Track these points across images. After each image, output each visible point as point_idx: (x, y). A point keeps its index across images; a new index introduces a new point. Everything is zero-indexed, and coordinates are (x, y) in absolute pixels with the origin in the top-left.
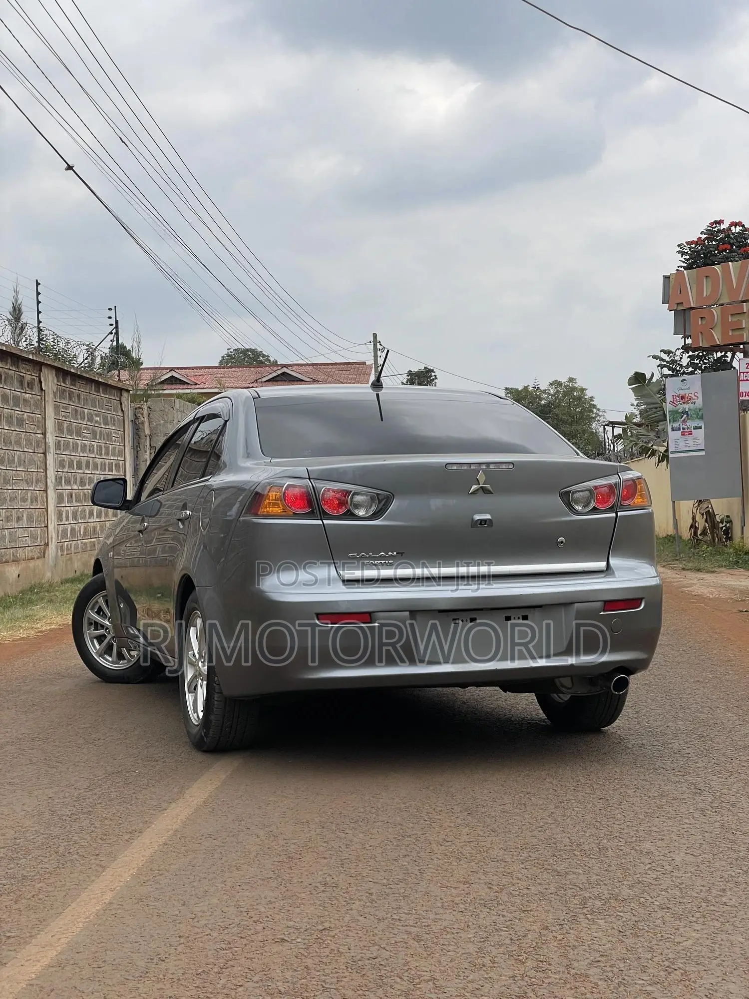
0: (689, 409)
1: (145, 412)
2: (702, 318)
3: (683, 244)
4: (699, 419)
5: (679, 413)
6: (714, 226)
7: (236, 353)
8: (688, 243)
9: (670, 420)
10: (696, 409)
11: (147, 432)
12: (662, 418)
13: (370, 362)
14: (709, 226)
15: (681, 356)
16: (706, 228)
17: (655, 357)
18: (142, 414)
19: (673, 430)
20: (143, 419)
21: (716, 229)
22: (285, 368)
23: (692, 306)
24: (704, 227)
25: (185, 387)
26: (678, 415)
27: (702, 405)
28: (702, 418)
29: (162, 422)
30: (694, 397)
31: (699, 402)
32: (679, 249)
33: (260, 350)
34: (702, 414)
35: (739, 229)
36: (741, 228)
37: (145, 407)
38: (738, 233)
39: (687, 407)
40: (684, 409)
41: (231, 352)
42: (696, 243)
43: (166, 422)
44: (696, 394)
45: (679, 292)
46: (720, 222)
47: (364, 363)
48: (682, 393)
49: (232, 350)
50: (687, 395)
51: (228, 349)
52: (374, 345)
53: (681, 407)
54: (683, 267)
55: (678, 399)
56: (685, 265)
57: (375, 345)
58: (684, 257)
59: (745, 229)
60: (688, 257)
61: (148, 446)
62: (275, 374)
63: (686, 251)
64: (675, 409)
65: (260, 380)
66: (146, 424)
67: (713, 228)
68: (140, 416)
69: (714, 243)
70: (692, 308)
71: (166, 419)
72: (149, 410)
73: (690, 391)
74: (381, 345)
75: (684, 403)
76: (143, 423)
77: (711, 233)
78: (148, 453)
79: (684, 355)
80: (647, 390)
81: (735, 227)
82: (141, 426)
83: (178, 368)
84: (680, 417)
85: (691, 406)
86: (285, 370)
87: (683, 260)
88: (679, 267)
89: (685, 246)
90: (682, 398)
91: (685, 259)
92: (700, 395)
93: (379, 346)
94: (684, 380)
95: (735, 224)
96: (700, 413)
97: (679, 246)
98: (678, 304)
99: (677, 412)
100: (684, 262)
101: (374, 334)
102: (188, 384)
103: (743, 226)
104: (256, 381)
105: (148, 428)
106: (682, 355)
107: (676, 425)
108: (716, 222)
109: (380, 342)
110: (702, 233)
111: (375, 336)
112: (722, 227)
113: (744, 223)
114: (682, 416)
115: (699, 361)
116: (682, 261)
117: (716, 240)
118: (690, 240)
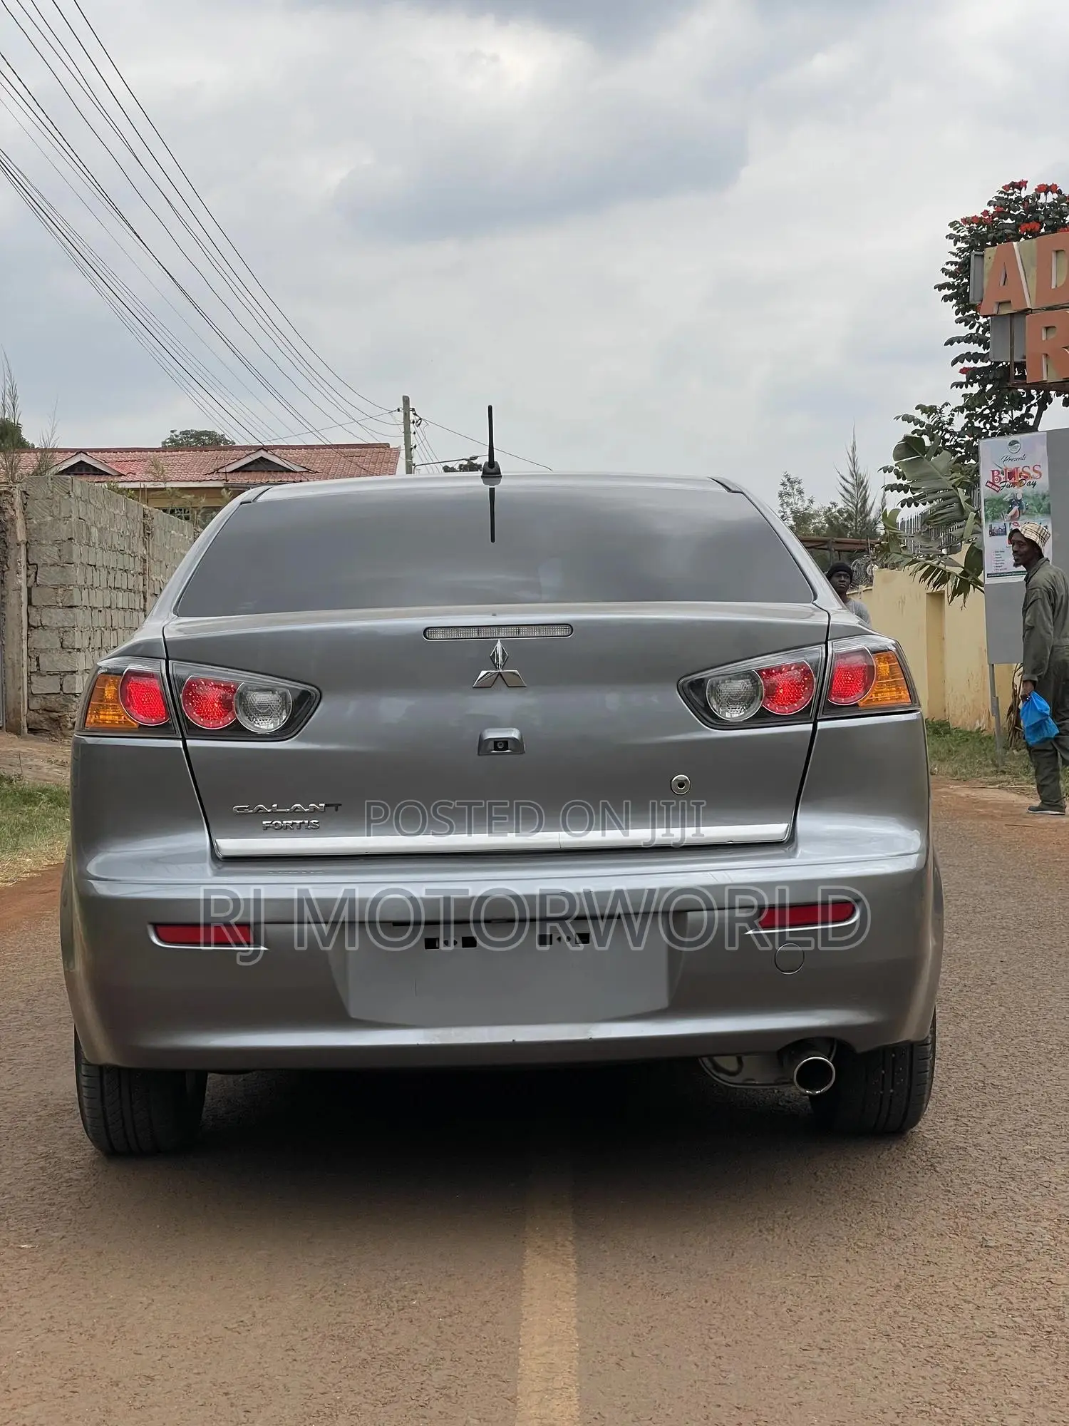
0: (1024, 496)
1: (18, 500)
2: (1047, 328)
3: (958, 222)
4: (1042, 513)
5: (1003, 503)
6: (1010, 192)
7: (185, 438)
8: (966, 221)
9: (986, 516)
10: (1037, 495)
11: (21, 536)
12: (957, 514)
13: (397, 442)
14: (1001, 192)
15: (951, 416)
16: (997, 194)
17: (908, 418)
18: (12, 504)
19: (992, 534)
20: (13, 513)
21: (1013, 197)
22: (262, 451)
23: (1029, 306)
24: (993, 192)
25: (102, 480)
26: (1002, 506)
27: (1048, 489)
28: (1047, 512)
29: (49, 518)
30: (1032, 473)
31: (1043, 482)
32: (951, 231)
33: (221, 433)
34: (1049, 505)
35: (1051, 197)
36: (1056, 196)
37: (16, 492)
38: (1050, 205)
39: (1019, 492)
40: (1015, 495)
41: (177, 436)
42: (979, 221)
43: (56, 519)
44: (1036, 468)
45: (1002, 283)
46: (1020, 185)
47: (387, 445)
48: (1011, 466)
49: (177, 433)
50: (1020, 470)
51: (172, 432)
52: (405, 414)
53: (1008, 493)
54: (956, 263)
55: (1002, 477)
56: (958, 260)
57: (406, 416)
58: (957, 246)
59: (1062, 198)
60: (964, 245)
61: (24, 563)
62: (248, 460)
63: (962, 235)
64: (997, 496)
65: (223, 470)
66: (20, 523)
67: (1008, 195)
68: (8, 506)
69: (1009, 221)
70: (1026, 312)
71: (56, 513)
72: (24, 496)
73: (1023, 463)
74: (415, 414)
75: (1014, 484)
76: (12, 520)
77: (1003, 205)
78: (23, 575)
79: (956, 414)
80: (929, 466)
81: (1046, 195)
82: (9, 526)
83: (91, 450)
84: (1007, 510)
85: (1028, 490)
86: (262, 454)
87: (956, 251)
88: (947, 263)
89: (961, 226)
90: (1011, 475)
91: (959, 249)
92: (1045, 470)
93: (412, 417)
94: (1016, 442)
95: (1045, 189)
96: (1045, 503)
97: (952, 225)
98: (1000, 304)
99: (1000, 501)
100: (956, 255)
101: (404, 397)
102: (108, 474)
103: (1059, 192)
104: (217, 471)
105: (24, 530)
106: (953, 415)
107: (997, 525)
108: (1013, 185)
109: (413, 410)
110: (990, 204)
111: (406, 400)
112: (1024, 194)
113: (1060, 187)
114: (1012, 508)
115: (985, 424)
116: (954, 254)
117: (1012, 217)
118: (971, 215)
